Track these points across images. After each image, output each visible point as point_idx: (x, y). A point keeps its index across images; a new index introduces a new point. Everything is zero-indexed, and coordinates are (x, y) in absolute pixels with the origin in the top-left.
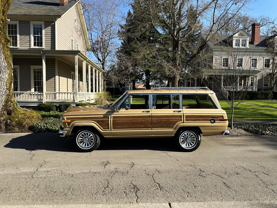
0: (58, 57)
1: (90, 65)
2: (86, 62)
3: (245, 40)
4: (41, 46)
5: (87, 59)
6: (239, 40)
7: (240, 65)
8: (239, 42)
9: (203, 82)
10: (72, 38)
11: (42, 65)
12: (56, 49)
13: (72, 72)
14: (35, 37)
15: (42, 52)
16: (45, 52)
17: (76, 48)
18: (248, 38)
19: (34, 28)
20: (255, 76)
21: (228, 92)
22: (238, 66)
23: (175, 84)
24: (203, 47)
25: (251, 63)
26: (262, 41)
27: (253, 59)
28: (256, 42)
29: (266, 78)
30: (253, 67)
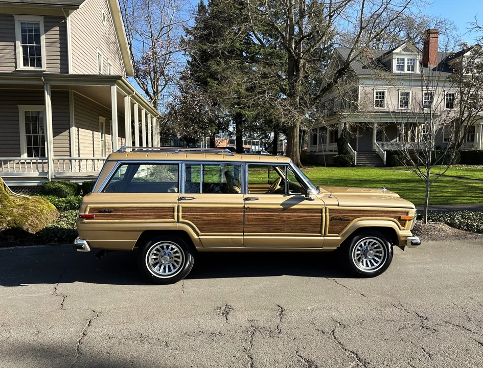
0: (75, 88)
1: (137, 103)
2: (130, 98)
3: (414, 60)
4: (39, 64)
5: (133, 91)
6: (404, 59)
7: (405, 103)
8: (404, 63)
9: (342, 135)
10: (98, 51)
11: (43, 102)
12: (70, 73)
13: (100, 117)
14: (25, 48)
15: (44, 77)
16: (49, 77)
17: (106, 70)
18: (419, 56)
19: (23, 30)
21: (385, 152)
22: (402, 106)
23: (294, 139)
24: (344, 70)
25: (424, 100)
26: (442, 61)
27: (426, 94)
28: (432, 64)
29: (449, 126)
30: (426, 107)
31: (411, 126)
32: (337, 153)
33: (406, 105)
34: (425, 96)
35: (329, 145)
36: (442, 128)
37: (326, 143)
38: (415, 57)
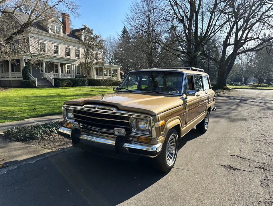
3: (59, 28)
6: (54, 26)
8: (55, 28)
9: (25, 67)
18: (62, 27)
20: (73, 64)
21: (53, 79)
22: (55, 53)
24: (28, 25)
25: (66, 52)
26: (71, 32)
27: (67, 48)
28: (67, 32)
29: (78, 66)
30: (67, 55)
31: (62, 65)
32: (22, 79)
33: (57, 53)
34: (67, 49)
35: (12, 74)
36: (75, 67)
37: (8, 72)
38: (60, 27)
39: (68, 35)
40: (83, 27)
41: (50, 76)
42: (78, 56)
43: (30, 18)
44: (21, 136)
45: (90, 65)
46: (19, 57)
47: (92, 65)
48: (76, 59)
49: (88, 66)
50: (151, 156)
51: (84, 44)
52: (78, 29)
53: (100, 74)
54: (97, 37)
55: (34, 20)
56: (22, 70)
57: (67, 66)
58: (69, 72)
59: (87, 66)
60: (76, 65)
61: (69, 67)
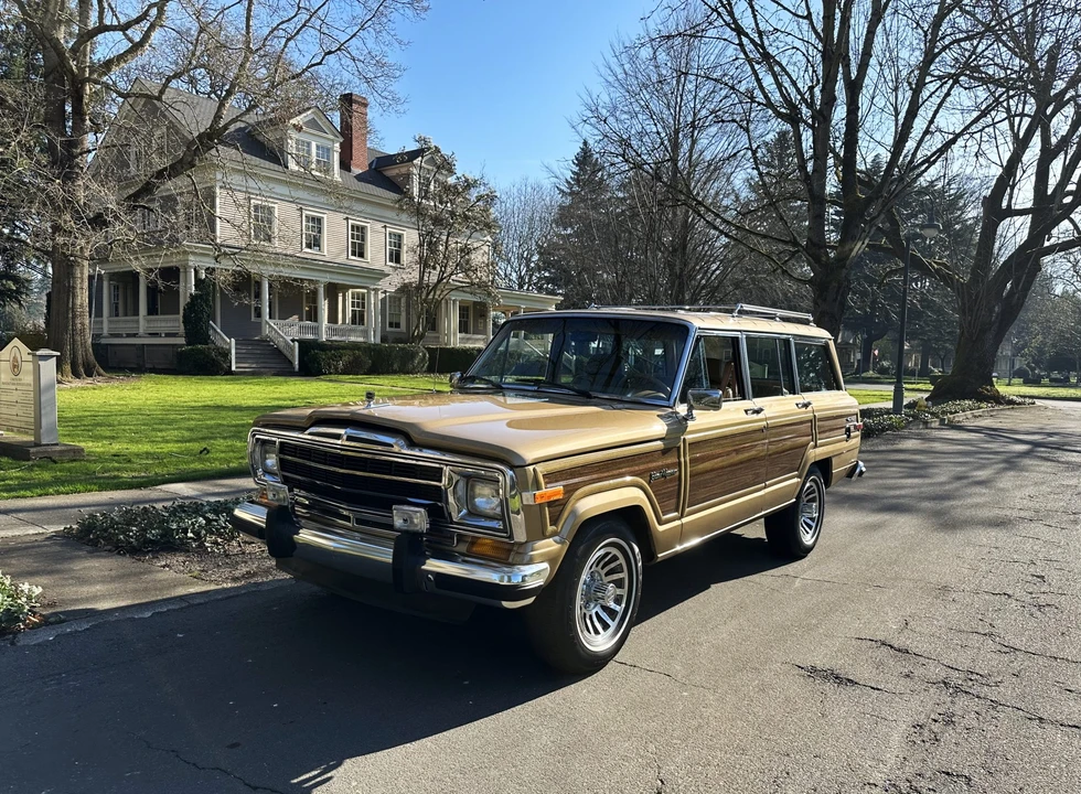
3: (328, 149)
6: (309, 144)
7: (315, 243)
8: (309, 152)
9: (193, 296)
18: (337, 145)
20: (374, 290)
21: (297, 344)
22: (309, 246)
23: (74, 296)
24: (212, 140)
25: (350, 240)
26: (370, 165)
27: (353, 226)
28: (358, 166)
29: (395, 298)
30: (354, 254)
31: (333, 291)
32: (182, 341)
34: (353, 230)
35: (148, 321)
36: (383, 300)
37: (136, 313)
38: (329, 144)
39: (359, 178)
40: (414, 146)
41: (287, 332)
42: (396, 257)
43: (218, 116)
44: (132, 537)
45: (438, 293)
46: (174, 262)
47: (445, 293)
48: (387, 270)
49: (430, 297)
50: (506, 604)
51: (419, 212)
52: (399, 154)
53: (475, 326)
54: (469, 185)
55: (234, 121)
56: (184, 309)
57: (353, 294)
58: (358, 318)
59: (428, 294)
60: (385, 292)
61: (361, 302)
